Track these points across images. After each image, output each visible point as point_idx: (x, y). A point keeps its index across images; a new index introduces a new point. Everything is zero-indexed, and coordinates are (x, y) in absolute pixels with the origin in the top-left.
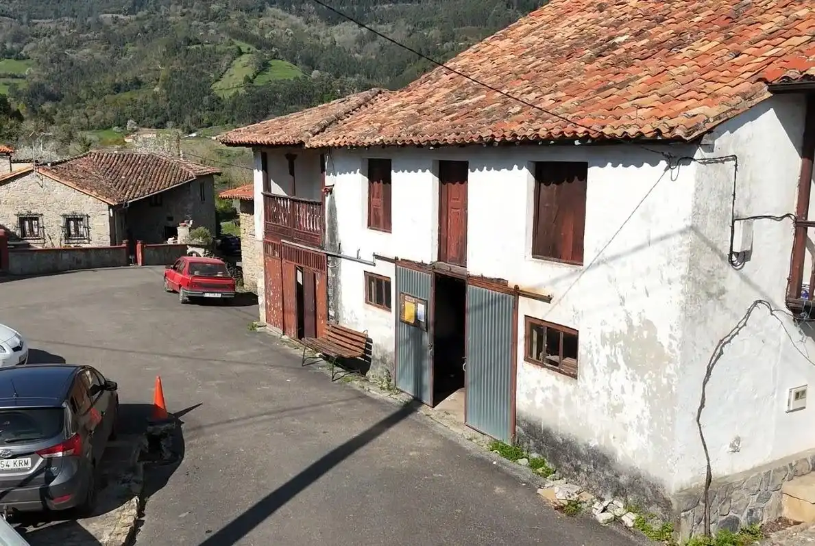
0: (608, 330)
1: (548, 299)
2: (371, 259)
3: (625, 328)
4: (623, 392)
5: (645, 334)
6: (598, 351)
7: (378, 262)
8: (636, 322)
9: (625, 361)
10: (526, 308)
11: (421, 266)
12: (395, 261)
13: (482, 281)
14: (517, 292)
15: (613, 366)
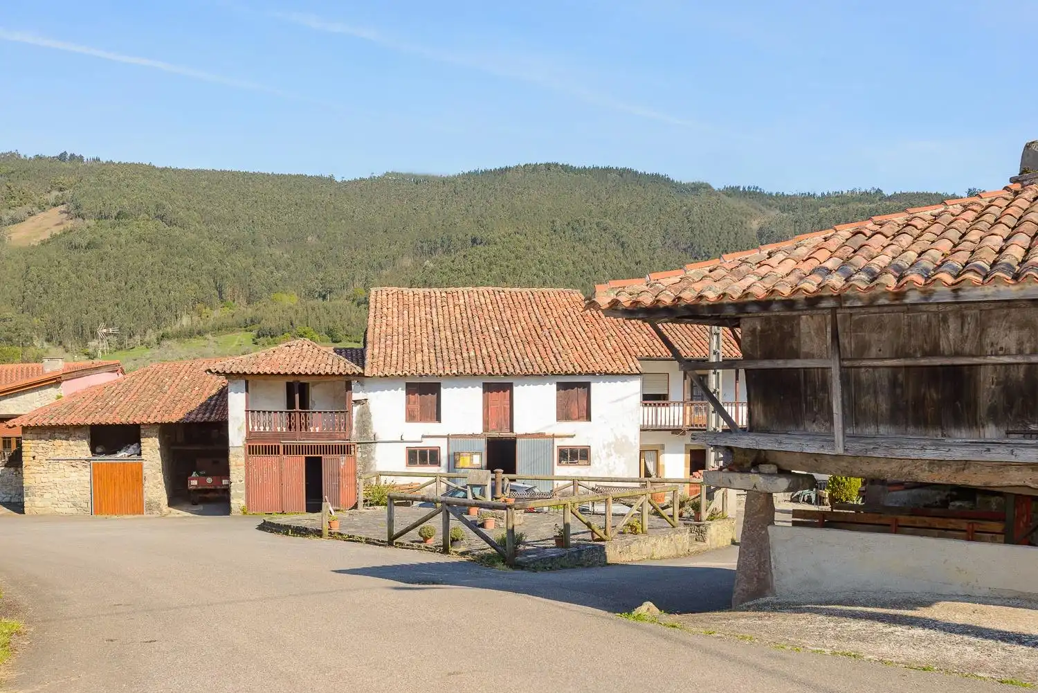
0: (606, 443)
1: (572, 436)
2: (420, 439)
3: (614, 440)
4: (614, 463)
5: (623, 440)
6: (601, 452)
7: (424, 439)
8: (619, 437)
9: (615, 452)
10: (558, 442)
11: (473, 436)
12: (448, 437)
13: (526, 435)
14: (554, 436)
15: (609, 455)
